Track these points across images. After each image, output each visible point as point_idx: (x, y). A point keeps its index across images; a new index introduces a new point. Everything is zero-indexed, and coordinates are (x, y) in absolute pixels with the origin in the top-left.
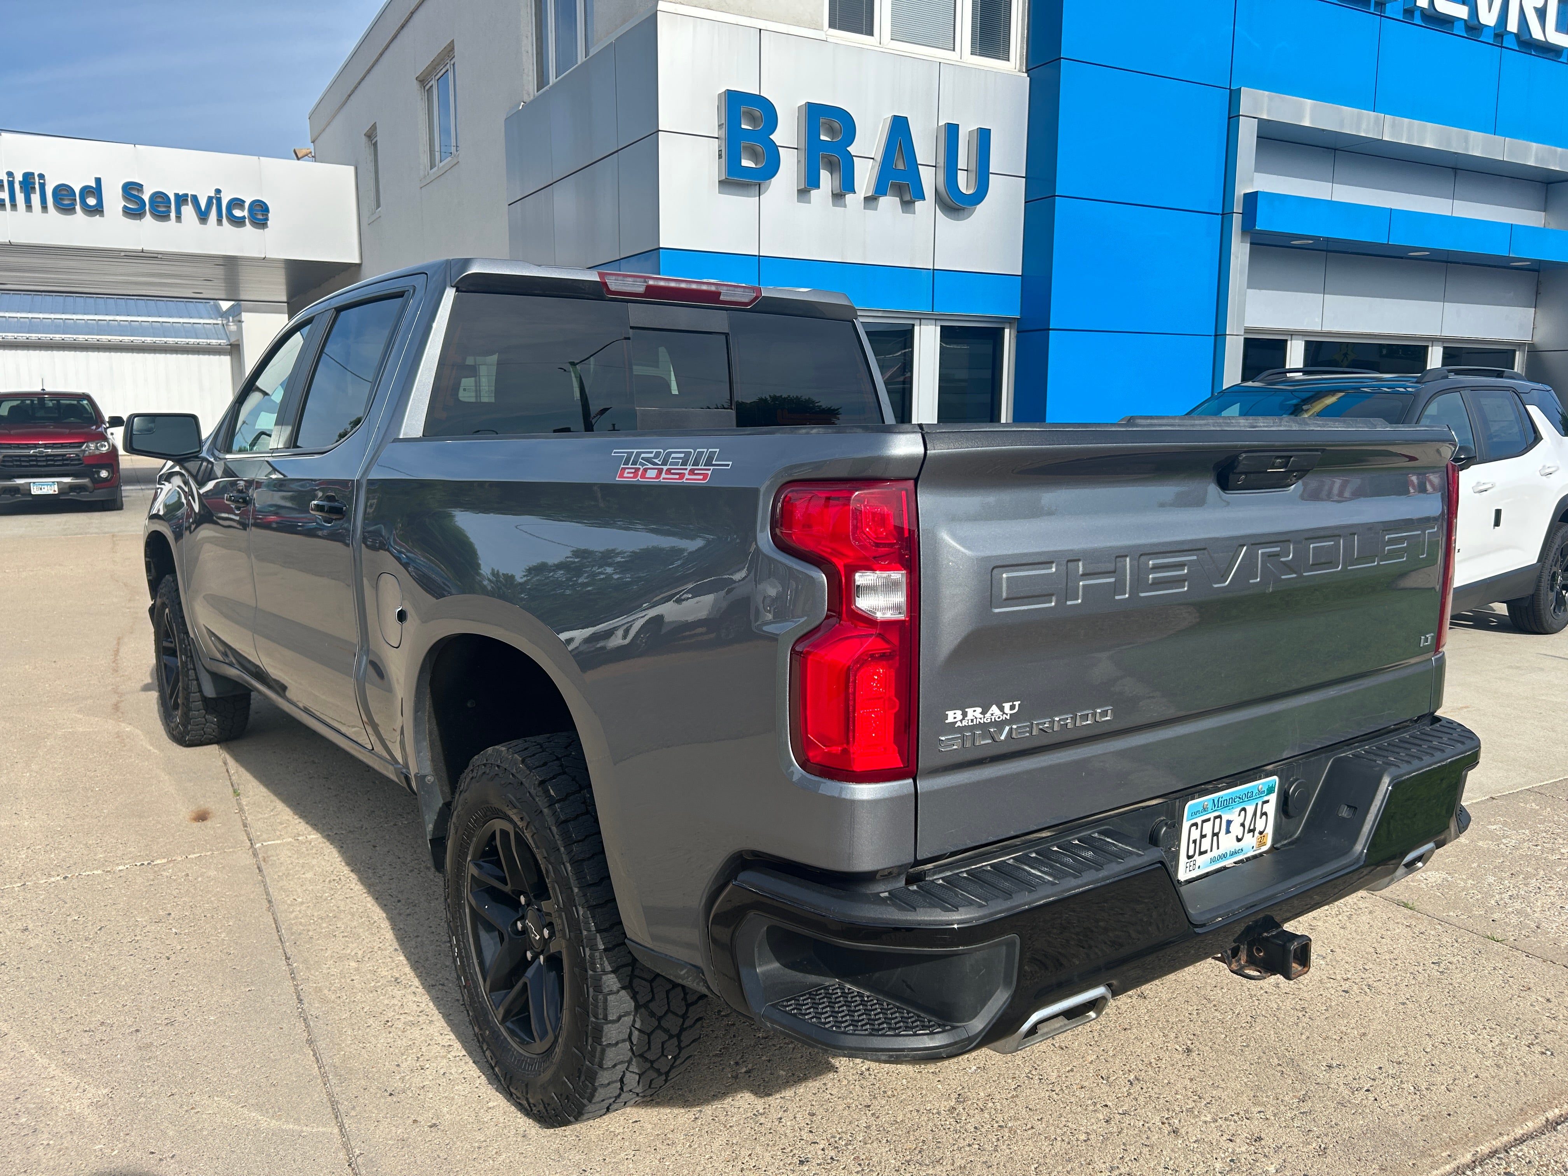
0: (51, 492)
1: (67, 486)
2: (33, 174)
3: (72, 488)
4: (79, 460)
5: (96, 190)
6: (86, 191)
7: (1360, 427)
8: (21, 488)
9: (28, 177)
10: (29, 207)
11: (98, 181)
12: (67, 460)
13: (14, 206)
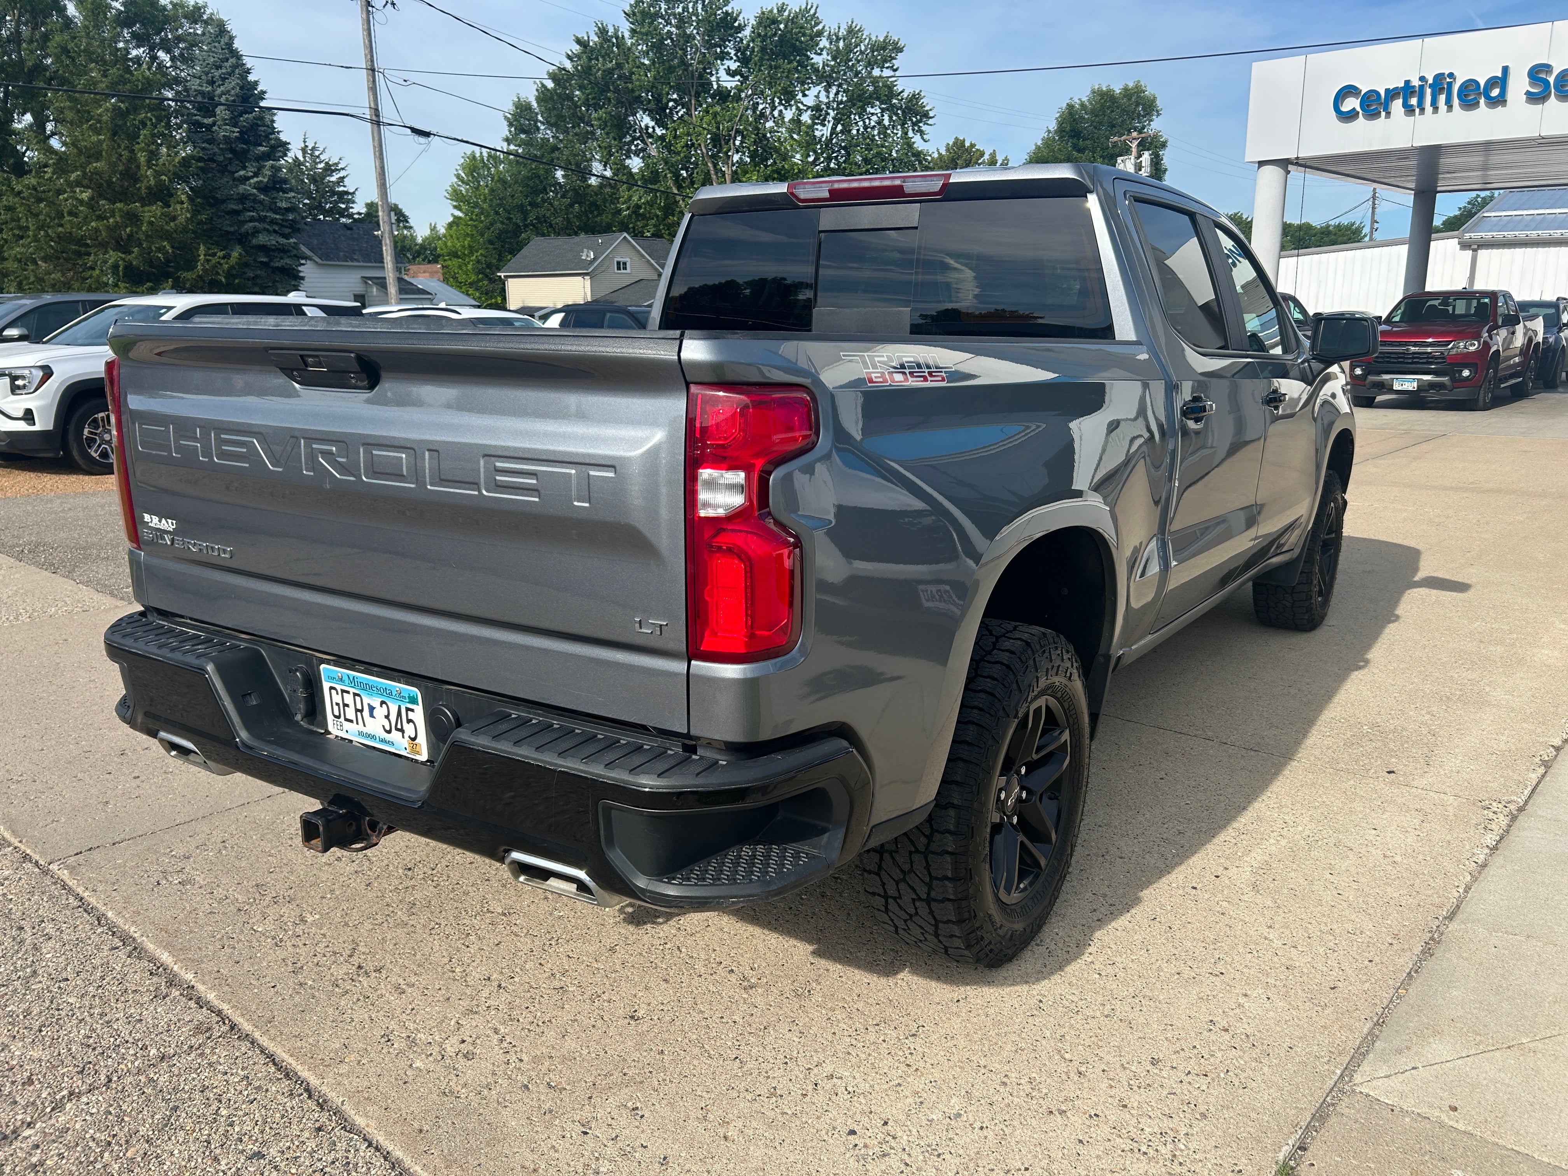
0: (1411, 389)
1: (1426, 383)
2: (1444, 74)
3: (1432, 385)
4: (1443, 358)
5: (1501, 81)
6: (1492, 82)
7: (414, 329)
8: (1386, 383)
9: (1439, 77)
10: (1436, 109)
11: (1505, 69)
12: (1432, 358)
13: (1422, 110)
